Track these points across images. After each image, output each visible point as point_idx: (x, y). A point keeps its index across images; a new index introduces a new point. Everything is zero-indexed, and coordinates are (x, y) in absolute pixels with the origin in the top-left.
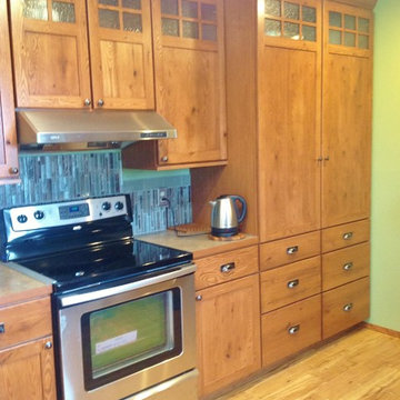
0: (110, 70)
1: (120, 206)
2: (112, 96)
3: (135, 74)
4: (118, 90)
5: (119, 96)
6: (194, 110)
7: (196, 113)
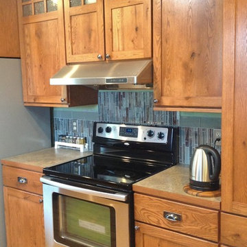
0: (118, 30)
1: (161, 136)
2: (119, 50)
3: (137, 29)
4: (123, 45)
5: (123, 50)
6: (193, 55)
7: (196, 58)
